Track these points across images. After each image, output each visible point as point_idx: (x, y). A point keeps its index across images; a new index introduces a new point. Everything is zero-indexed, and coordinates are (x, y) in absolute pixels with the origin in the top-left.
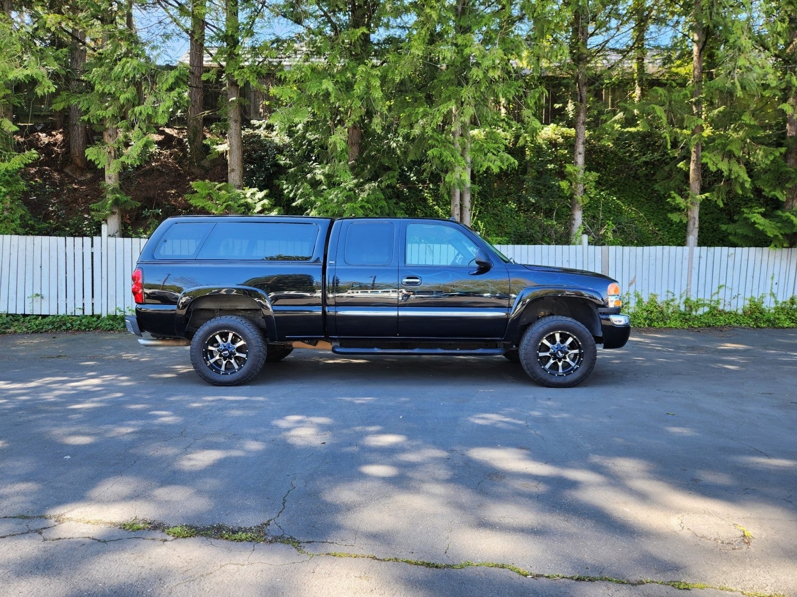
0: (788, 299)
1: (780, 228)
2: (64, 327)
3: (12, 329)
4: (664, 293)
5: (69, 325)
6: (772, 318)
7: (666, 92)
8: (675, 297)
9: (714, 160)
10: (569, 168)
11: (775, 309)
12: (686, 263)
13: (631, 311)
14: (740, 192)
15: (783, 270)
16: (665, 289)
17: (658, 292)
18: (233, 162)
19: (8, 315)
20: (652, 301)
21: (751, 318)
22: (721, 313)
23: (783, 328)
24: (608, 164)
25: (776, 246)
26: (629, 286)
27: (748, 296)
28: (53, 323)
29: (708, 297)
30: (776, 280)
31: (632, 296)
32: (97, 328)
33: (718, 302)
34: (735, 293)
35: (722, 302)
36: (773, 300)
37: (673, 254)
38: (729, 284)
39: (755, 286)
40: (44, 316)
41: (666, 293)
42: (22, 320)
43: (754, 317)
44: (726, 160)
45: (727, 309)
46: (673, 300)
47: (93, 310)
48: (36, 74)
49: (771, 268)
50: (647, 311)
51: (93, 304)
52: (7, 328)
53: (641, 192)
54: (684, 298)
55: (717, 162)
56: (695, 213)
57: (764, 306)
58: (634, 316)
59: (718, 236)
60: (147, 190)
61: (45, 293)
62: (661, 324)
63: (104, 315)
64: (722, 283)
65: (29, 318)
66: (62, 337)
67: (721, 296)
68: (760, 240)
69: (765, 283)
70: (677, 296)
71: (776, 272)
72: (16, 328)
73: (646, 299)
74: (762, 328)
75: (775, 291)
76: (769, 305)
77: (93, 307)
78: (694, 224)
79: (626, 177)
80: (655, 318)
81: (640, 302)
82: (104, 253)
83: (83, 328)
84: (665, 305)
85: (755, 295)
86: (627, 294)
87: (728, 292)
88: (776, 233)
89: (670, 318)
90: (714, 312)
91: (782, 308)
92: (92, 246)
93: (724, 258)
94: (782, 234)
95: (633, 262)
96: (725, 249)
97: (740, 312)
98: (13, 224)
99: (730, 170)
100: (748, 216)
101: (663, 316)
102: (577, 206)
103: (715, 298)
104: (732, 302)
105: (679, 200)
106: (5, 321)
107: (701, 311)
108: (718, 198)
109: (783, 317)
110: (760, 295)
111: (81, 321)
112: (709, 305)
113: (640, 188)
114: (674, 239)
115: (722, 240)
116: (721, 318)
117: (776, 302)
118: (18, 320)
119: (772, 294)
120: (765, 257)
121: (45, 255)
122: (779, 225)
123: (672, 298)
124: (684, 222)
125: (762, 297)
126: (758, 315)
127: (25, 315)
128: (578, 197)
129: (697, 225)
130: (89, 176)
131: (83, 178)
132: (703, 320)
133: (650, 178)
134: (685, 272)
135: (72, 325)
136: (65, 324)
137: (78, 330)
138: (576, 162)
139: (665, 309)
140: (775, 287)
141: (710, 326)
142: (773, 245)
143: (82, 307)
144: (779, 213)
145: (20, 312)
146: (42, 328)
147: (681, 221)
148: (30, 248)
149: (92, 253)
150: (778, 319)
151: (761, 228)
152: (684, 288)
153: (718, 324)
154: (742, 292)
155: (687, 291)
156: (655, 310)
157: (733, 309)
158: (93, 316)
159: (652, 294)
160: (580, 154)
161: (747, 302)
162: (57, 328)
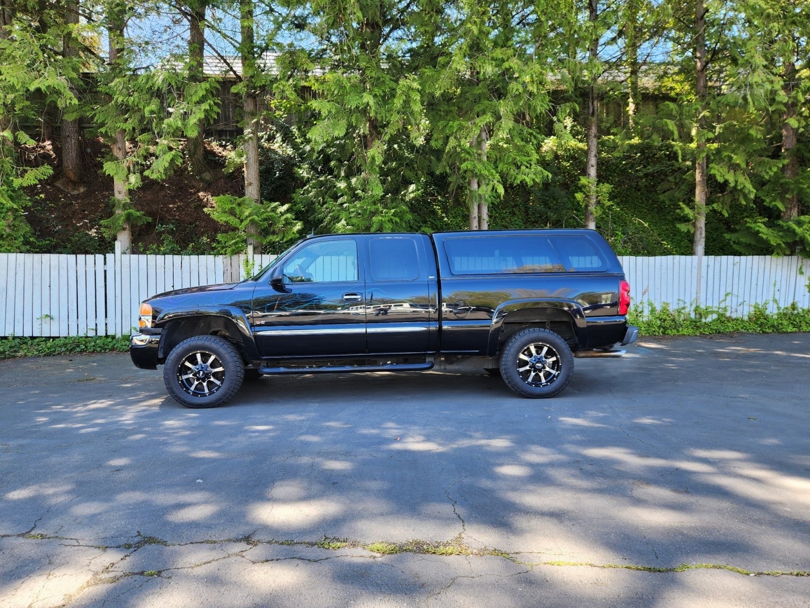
0: (789, 305)
1: (781, 237)
2: (78, 349)
3: (21, 353)
4: (676, 301)
5: (83, 347)
6: (776, 324)
7: (676, 106)
8: (686, 305)
9: (721, 171)
10: (583, 180)
11: (778, 314)
12: (695, 271)
13: (645, 319)
14: (744, 203)
15: (784, 278)
16: (676, 298)
17: (669, 301)
18: (250, 176)
19: (14, 338)
20: (664, 310)
21: (756, 324)
22: (729, 319)
23: (787, 333)
24: (610, 175)
25: (778, 254)
26: (643, 295)
27: (753, 303)
28: (65, 345)
29: (716, 304)
30: (778, 287)
31: (646, 305)
32: (113, 349)
33: (725, 309)
34: (741, 300)
35: (729, 308)
36: (776, 306)
37: (682, 263)
38: (735, 292)
39: (759, 293)
40: (54, 338)
41: (677, 301)
42: (30, 342)
43: (759, 323)
44: (732, 172)
45: (734, 316)
46: (684, 308)
47: (106, 330)
48: (58, 85)
49: (773, 276)
50: (660, 320)
51: (106, 324)
52: (15, 351)
53: (642, 203)
54: (694, 306)
55: (724, 173)
56: (702, 222)
57: (767, 312)
58: (648, 325)
59: (718, 246)
60: (148, 204)
61: (54, 314)
62: (674, 331)
63: (119, 335)
64: (729, 290)
65: (37, 340)
66: (78, 358)
67: (728, 303)
68: (764, 249)
69: (768, 291)
70: (688, 305)
71: (778, 279)
72: (26, 351)
73: (658, 308)
74: (767, 333)
75: (777, 298)
76: (772, 311)
77: (106, 327)
78: (701, 234)
79: (628, 189)
80: (668, 326)
81: (653, 311)
82: (118, 271)
83: (99, 349)
84: (677, 314)
85: (759, 301)
86: (641, 303)
87: (735, 299)
88: (779, 241)
89: (682, 326)
90: (722, 319)
91: (784, 314)
92: (105, 264)
93: (730, 267)
94: (784, 243)
95: (645, 272)
96: (731, 258)
97: (746, 318)
98: (16, 241)
99: (736, 182)
100: (751, 225)
101: (676, 325)
102: (591, 217)
103: (722, 305)
104: (738, 309)
105: (687, 210)
106: (13, 344)
107: (709, 319)
108: (723, 208)
109: (785, 322)
110: (764, 301)
111: (95, 342)
112: (717, 312)
113: (641, 198)
114: (678, 249)
115: (722, 249)
116: (729, 324)
117: (779, 308)
118: (26, 343)
119: (775, 301)
120: (768, 266)
121: (54, 274)
122: (781, 234)
123: (683, 306)
124: (692, 232)
125: (766, 303)
126: (763, 320)
127: (33, 338)
128: (592, 208)
129: (704, 235)
130: (82, 190)
131: (76, 192)
132: (712, 327)
133: (651, 189)
134: (695, 281)
135: (86, 347)
136: (78, 346)
137: (93, 352)
138: (589, 175)
139: (677, 317)
140: (777, 293)
141: (719, 333)
142: (775, 253)
143: (94, 328)
144: (780, 222)
145: (28, 334)
146: (55, 351)
147: (689, 231)
148: (37, 266)
149: (105, 271)
150: (782, 324)
151: (765, 237)
152: (694, 296)
153: (727, 330)
154: (747, 299)
155: (697, 299)
156: (668, 318)
157: (739, 315)
158: (107, 336)
159: (664, 303)
160: (592, 166)
161: (752, 309)
162: (71, 350)
